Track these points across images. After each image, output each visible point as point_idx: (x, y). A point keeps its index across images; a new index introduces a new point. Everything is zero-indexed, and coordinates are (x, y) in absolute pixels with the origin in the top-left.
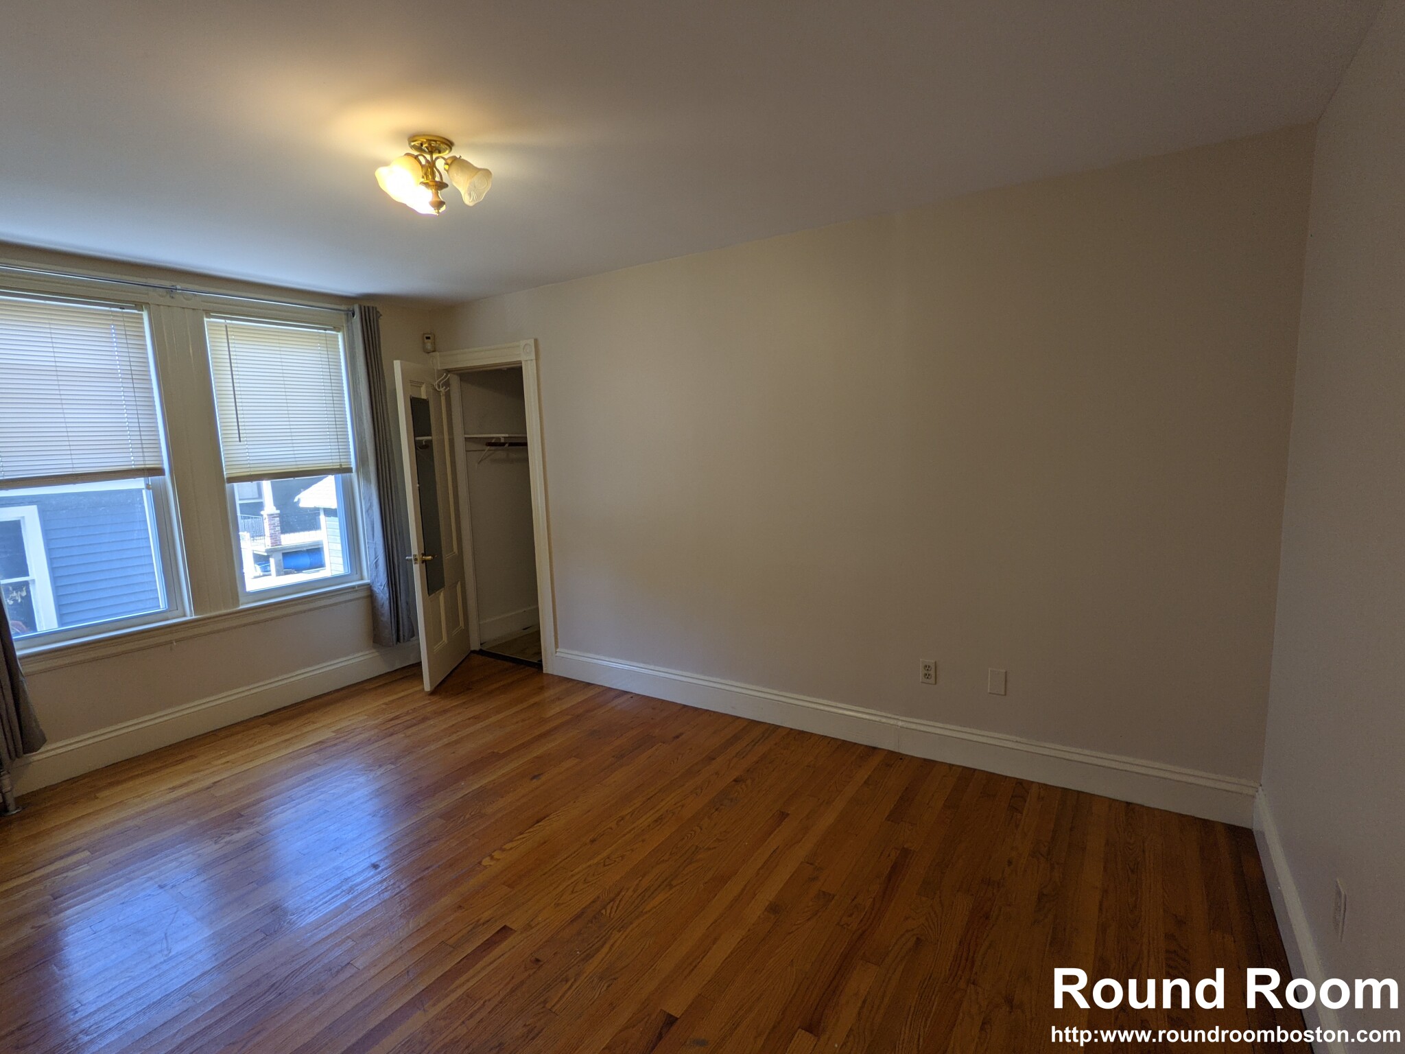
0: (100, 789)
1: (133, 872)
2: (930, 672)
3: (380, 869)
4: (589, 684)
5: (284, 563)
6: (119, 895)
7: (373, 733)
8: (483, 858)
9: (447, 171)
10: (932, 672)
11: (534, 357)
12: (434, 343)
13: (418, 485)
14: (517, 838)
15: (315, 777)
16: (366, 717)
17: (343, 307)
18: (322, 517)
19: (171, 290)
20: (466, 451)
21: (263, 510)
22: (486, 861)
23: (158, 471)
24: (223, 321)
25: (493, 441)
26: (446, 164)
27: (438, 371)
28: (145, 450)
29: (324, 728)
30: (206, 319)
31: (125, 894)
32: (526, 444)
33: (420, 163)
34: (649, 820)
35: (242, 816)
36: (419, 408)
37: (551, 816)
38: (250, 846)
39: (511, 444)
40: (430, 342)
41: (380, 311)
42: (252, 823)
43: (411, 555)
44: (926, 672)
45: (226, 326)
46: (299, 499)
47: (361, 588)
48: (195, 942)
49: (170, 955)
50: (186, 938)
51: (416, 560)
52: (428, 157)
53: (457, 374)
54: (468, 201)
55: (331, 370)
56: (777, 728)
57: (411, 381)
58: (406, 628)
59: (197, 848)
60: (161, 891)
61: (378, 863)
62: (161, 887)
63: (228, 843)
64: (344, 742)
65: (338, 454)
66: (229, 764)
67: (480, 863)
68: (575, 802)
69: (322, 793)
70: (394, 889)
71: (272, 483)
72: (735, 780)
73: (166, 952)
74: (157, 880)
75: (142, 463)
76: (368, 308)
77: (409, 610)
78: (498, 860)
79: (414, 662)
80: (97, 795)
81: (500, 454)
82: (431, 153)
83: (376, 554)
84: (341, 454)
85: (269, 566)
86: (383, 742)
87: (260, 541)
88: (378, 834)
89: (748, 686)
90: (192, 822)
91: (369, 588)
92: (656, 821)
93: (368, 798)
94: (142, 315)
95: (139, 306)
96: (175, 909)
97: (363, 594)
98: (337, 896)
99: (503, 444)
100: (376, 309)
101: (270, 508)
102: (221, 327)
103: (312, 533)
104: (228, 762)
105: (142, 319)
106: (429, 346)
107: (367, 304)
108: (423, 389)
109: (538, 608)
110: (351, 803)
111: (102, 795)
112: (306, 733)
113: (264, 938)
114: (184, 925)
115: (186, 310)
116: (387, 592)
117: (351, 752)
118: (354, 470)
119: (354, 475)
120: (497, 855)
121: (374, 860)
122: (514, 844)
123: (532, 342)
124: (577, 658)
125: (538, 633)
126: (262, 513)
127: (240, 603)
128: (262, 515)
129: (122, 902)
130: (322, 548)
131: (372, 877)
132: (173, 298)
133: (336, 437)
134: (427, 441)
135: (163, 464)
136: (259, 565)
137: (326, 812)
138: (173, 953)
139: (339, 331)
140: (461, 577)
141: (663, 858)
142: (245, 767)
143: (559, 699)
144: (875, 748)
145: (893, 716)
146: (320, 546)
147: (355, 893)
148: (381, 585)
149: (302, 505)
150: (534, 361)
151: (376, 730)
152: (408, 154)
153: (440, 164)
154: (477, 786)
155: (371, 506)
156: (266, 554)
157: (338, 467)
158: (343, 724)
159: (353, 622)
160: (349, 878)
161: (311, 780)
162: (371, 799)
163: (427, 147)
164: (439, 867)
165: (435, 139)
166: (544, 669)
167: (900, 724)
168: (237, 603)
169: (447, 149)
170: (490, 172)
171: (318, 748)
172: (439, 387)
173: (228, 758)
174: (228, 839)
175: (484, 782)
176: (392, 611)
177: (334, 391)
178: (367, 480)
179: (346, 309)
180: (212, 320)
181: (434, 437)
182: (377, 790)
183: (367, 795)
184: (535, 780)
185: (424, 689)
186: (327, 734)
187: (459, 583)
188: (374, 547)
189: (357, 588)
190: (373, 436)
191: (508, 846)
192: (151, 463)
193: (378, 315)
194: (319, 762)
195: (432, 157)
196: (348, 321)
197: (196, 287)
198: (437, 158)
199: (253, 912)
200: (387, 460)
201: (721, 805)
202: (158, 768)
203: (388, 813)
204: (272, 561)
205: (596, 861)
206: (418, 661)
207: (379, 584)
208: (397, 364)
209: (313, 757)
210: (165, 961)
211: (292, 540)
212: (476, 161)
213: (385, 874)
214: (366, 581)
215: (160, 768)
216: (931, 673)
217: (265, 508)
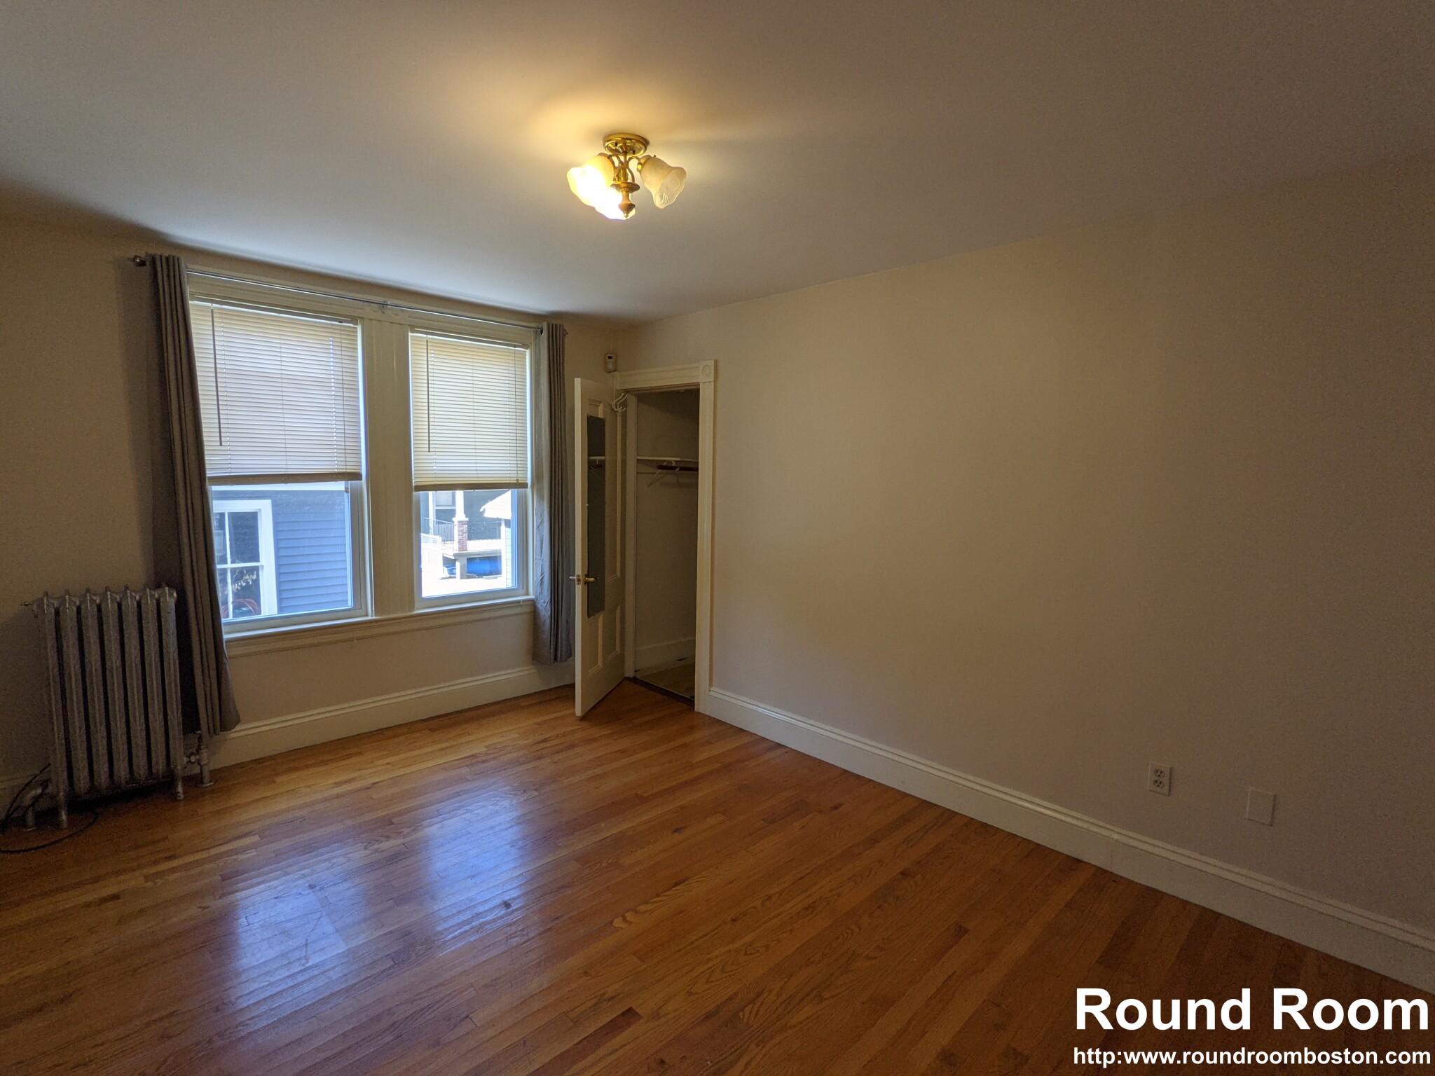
0: (277, 774)
1: (291, 866)
2: (1161, 779)
3: (511, 909)
4: (741, 730)
5: (468, 568)
6: (275, 888)
7: (521, 753)
8: (616, 918)
9: (640, 171)
10: (1165, 780)
11: (712, 379)
12: (616, 363)
13: (587, 505)
14: (652, 901)
15: (465, 792)
16: (518, 735)
17: (533, 325)
18: (503, 527)
19: (383, 305)
20: (637, 473)
21: (454, 517)
22: (618, 922)
23: (357, 476)
24: (425, 336)
25: (665, 464)
26: (639, 163)
27: (617, 390)
28: (347, 455)
29: (478, 742)
30: (410, 334)
31: (281, 888)
32: (697, 470)
33: (613, 163)
34: (800, 905)
35: (392, 823)
36: (595, 427)
37: (690, 881)
38: (395, 858)
39: (682, 469)
40: (611, 361)
41: (566, 329)
42: (400, 833)
43: (574, 576)
44: (1157, 778)
45: (427, 342)
46: (484, 510)
47: (525, 603)
48: (330, 956)
49: (307, 965)
50: (322, 950)
51: (579, 580)
52: (622, 158)
53: (635, 395)
54: (658, 203)
55: (517, 390)
56: (955, 814)
57: (590, 400)
58: (564, 649)
59: (349, 851)
60: (311, 891)
61: (509, 902)
62: (311, 887)
63: (376, 851)
64: (494, 758)
65: (516, 469)
66: (389, 766)
67: (611, 922)
68: (717, 868)
69: (468, 811)
70: (523, 935)
71: (465, 494)
72: (903, 873)
73: (304, 961)
74: (308, 878)
75: (344, 467)
76: (556, 325)
77: (568, 630)
78: (631, 923)
79: (569, 683)
80: (276, 779)
81: (670, 478)
82: (625, 153)
83: (542, 570)
84: (519, 469)
85: (455, 569)
86: (531, 765)
87: (449, 544)
88: (514, 868)
89: (922, 761)
90: (349, 822)
91: (533, 603)
92: (807, 909)
93: (509, 825)
94: (356, 328)
95: (354, 320)
96: (318, 915)
97: (527, 609)
98: (466, 932)
99: (674, 468)
100: (563, 326)
101: (460, 516)
102: (423, 341)
103: (494, 541)
104: (388, 763)
105: (356, 332)
106: (610, 366)
107: (555, 322)
108: (601, 408)
109: (695, 640)
110: (492, 827)
111: (279, 779)
112: (461, 744)
113: (392, 966)
114: (324, 934)
115: (394, 324)
116: (550, 610)
117: (499, 771)
118: (529, 486)
119: (529, 490)
120: (629, 916)
121: (507, 897)
122: (649, 907)
123: (712, 363)
124: (730, 700)
125: (693, 666)
126: (454, 519)
127: (416, 607)
128: (453, 522)
129: (276, 896)
130: (500, 557)
131: (502, 917)
132: (384, 313)
133: (515, 452)
134: (600, 461)
135: (361, 469)
136: (447, 567)
137: (469, 833)
138: (310, 964)
139: (527, 349)
140: (621, 600)
141: (813, 959)
142: (402, 772)
143: (709, 743)
144: (1079, 861)
145: (1108, 826)
146: (498, 555)
147: (484, 934)
148: (544, 602)
149: (487, 515)
150: (713, 383)
151: (525, 752)
152: (601, 154)
153: (633, 165)
154: (614, 831)
155: (542, 522)
156: (453, 558)
157: (515, 481)
158: (496, 740)
159: (514, 637)
160: (480, 913)
161: (459, 795)
162: (511, 827)
163: (621, 147)
164: (569, 918)
165: (631, 137)
166: (696, 707)
167: (1116, 836)
168: (412, 607)
169: (641, 148)
170: (685, 172)
171: (469, 762)
172: (616, 408)
173: (388, 760)
174: (376, 846)
175: (625, 826)
176: (553, 630)
177: (517, 407)
178: (541, 497)
179: (535, 326)
180: (416, 334)
181: (607, 458)
182: (518, 818)
183: (508, 822)
184: (677, 834)
185: (575, 713)
186: (479, 748)
187: (619, 607)
188: (541, 563)
189: (522, 603)
190: (549, 453)
191: (642, 908)
192: (350, 468)
193: (565, 334)
194: (468, 777)
195: (625, 158)
196: (536, 339)
197: (404, 303)
198: (630, 159)
199: (385, 935)
200: (560, 478)
201: (885, 902)
202: (328, 761)
203: (525, 846)
204: (458, 564)
205: (736, 945)
206: (572, 682)
207: (542, 601)
208: (578, 381)
209: (464, 771)
210: (301, 971)
211: (478, 547)
212: (671, 161)
213: (518, 916)
214: (531, 597)
215: (332, 761)
216: (1163, 780)
217: (457, 516)
